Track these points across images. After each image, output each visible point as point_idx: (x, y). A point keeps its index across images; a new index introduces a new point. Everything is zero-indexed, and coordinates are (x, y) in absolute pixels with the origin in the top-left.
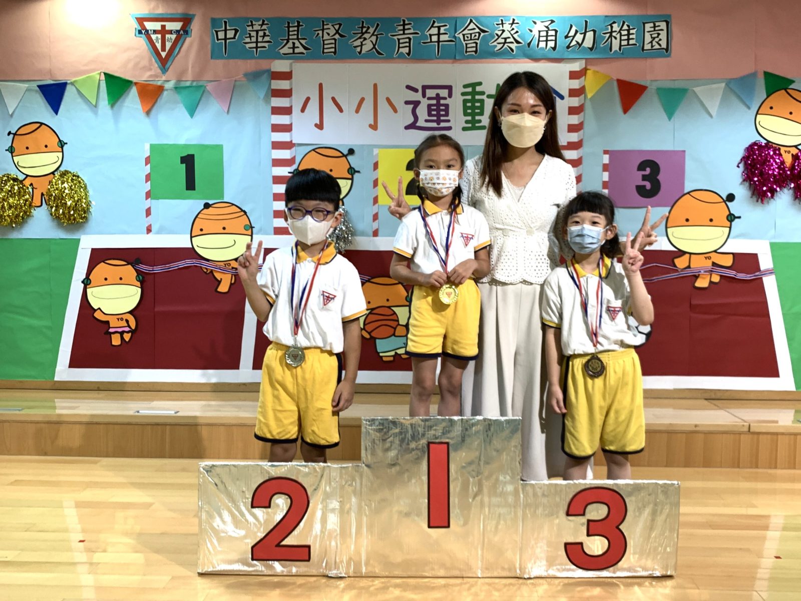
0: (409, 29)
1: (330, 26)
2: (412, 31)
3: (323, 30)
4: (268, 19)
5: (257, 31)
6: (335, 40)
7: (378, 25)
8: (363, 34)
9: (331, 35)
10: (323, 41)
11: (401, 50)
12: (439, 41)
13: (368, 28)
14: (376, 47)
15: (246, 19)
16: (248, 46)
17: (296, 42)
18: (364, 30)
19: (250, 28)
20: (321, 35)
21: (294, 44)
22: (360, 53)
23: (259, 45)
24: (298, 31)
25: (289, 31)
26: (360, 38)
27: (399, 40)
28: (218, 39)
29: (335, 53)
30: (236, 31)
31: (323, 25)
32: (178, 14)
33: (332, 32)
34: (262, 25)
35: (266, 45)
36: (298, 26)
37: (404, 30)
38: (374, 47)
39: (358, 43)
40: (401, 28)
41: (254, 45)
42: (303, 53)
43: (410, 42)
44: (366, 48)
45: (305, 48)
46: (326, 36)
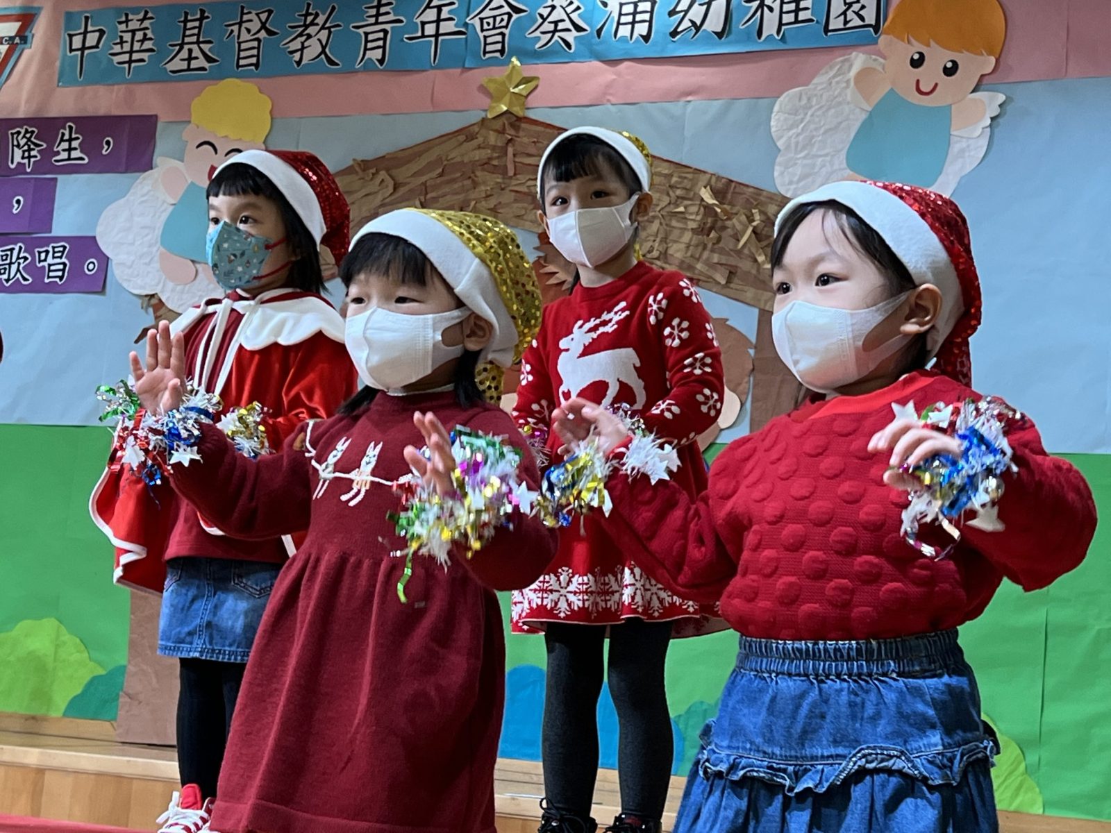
0: (388, 13)
1: (253, 16)
2: (391, 17)
3: (240, 24)
4: (154, 9)
5: (133, 32)
6: (258, 40)
7: (334, 8)
8: (306, 26)
9: (252, 33)
10: (239, 44)
11: (369, 53)
12: (437, 35)
13: (317, 15)
14: (327, 50)
15: (118, 11)
16: (116, 59)
17: (195, 47)
18: (310, 19)
19: (123, 27)
20: (236, 33)
21: (190, 51)
22: (299, 63)
23: (135, 56)
24: (200, 28)
25: (185, 29)
26: (301, 35)
27: (366, 34)
28: (71, 50)
29: (257, 65)
30: (102, 32)
31: (242, 14)
32: (14, 8)
33: (254, 26)
34: (142, 21)
35: (145, 56)
36: (201, 20)
38: (323, 52)
39: (296, 45)
40: (374, 12)
41: (126, 57)
42: (203, 69)
43: (385, 39)
44: (309, 54)
45: (209, 59)
46: (245, 36)
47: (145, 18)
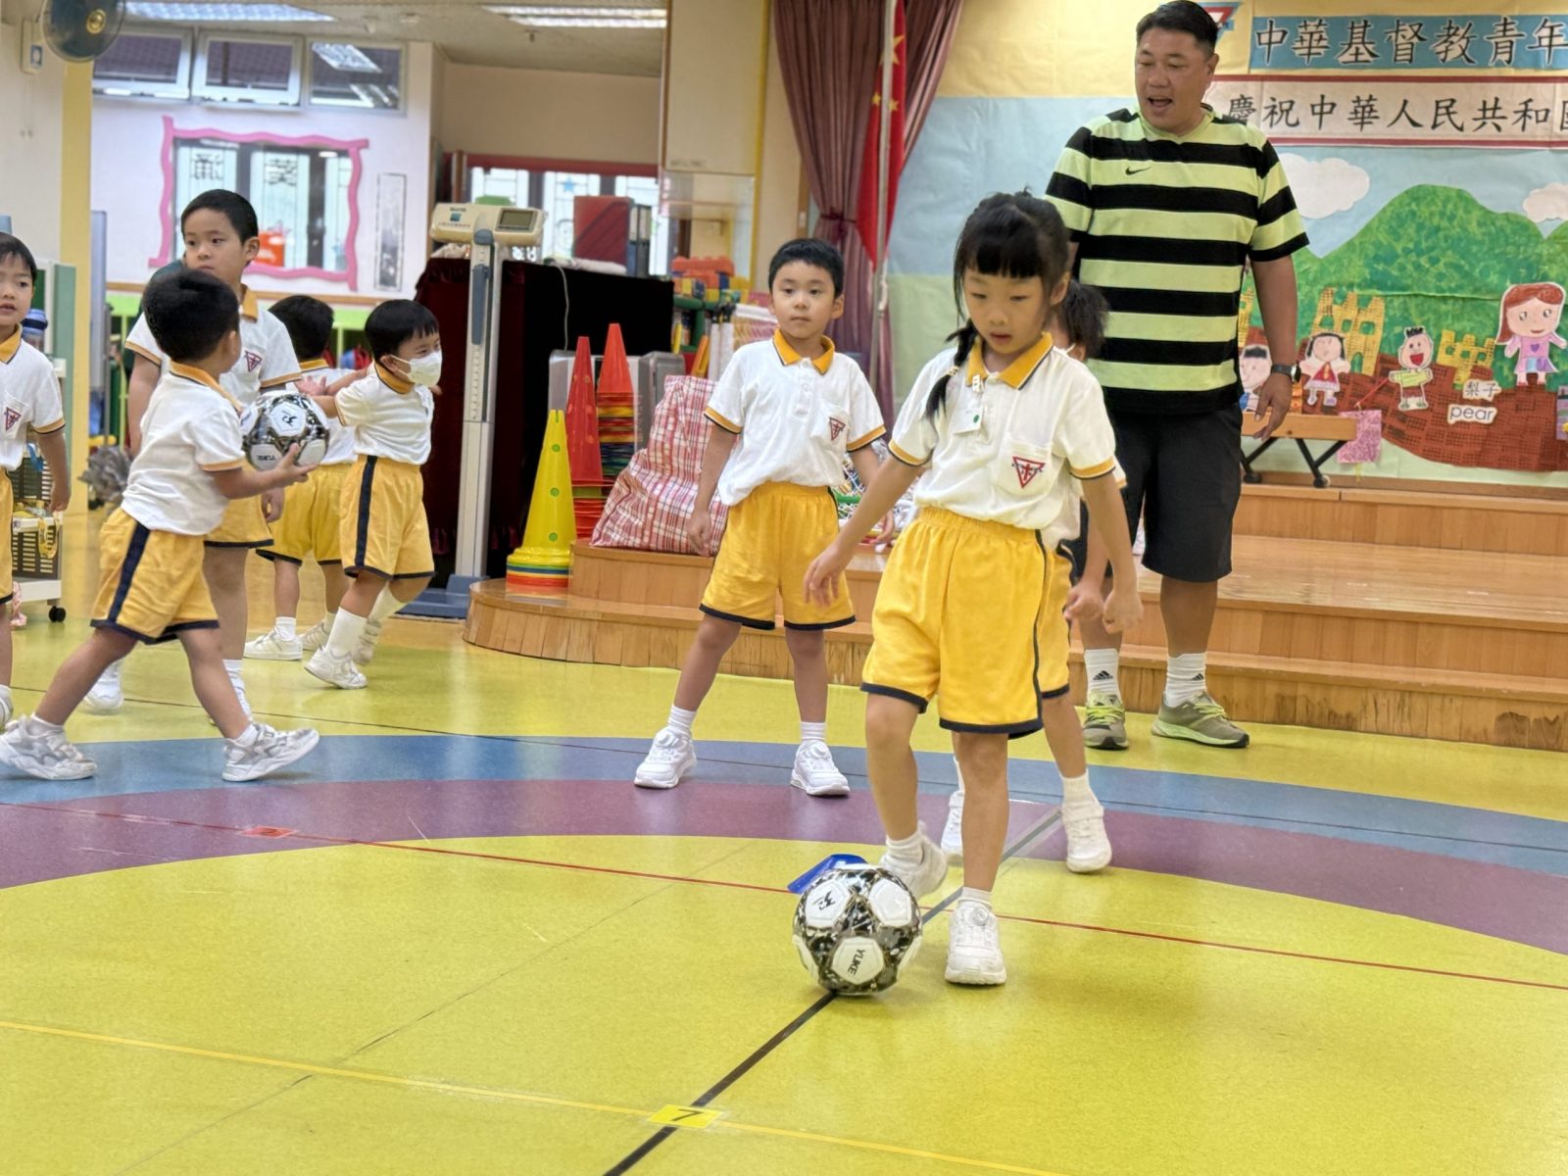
0: (1512, 30)
1: (1407, 27)
2: (1515, 32)
3: (1397, 32)
4: (1326, 18)
5: (1312, 34)
6: (1412, 44)
7: (1470, 25)
8: (1449, 36)
9: (1407, 38)
11: (1499, 57)
12: (1550, 46)
13: (1457, 29)
14: (1467, 53)
15: (1299, 19)
16: (1297, 52)
17: (1361, 46)
18: (1452, 31)
19: (1302, 30)
20: (1394, 38)
21: (1357, 49)
22: (1444, 60)
23: (1313, 51)
24: (1364, 33)
25: (1352, 33)
26: (1445, 41)
27: (1497, 43)
28: (1260, 44)
29: (1411, 61)
30: (1285, 33)
31: (1398, 25)
33: (1409, 33)
34: (1318, 26)
35: (1322, 51)
36: (1366, 26)
37: (1505, 30)
38: (1463, 53)
39: (1442, 48)
40: (1501, 28)
41: (1306, 51)
42: (1367, 61)
43: (1511, 47)
44: (1451, 56)
45: (1372, 55)
46: (1401, 40)
47: (1320, 24)
